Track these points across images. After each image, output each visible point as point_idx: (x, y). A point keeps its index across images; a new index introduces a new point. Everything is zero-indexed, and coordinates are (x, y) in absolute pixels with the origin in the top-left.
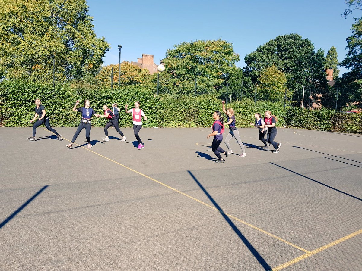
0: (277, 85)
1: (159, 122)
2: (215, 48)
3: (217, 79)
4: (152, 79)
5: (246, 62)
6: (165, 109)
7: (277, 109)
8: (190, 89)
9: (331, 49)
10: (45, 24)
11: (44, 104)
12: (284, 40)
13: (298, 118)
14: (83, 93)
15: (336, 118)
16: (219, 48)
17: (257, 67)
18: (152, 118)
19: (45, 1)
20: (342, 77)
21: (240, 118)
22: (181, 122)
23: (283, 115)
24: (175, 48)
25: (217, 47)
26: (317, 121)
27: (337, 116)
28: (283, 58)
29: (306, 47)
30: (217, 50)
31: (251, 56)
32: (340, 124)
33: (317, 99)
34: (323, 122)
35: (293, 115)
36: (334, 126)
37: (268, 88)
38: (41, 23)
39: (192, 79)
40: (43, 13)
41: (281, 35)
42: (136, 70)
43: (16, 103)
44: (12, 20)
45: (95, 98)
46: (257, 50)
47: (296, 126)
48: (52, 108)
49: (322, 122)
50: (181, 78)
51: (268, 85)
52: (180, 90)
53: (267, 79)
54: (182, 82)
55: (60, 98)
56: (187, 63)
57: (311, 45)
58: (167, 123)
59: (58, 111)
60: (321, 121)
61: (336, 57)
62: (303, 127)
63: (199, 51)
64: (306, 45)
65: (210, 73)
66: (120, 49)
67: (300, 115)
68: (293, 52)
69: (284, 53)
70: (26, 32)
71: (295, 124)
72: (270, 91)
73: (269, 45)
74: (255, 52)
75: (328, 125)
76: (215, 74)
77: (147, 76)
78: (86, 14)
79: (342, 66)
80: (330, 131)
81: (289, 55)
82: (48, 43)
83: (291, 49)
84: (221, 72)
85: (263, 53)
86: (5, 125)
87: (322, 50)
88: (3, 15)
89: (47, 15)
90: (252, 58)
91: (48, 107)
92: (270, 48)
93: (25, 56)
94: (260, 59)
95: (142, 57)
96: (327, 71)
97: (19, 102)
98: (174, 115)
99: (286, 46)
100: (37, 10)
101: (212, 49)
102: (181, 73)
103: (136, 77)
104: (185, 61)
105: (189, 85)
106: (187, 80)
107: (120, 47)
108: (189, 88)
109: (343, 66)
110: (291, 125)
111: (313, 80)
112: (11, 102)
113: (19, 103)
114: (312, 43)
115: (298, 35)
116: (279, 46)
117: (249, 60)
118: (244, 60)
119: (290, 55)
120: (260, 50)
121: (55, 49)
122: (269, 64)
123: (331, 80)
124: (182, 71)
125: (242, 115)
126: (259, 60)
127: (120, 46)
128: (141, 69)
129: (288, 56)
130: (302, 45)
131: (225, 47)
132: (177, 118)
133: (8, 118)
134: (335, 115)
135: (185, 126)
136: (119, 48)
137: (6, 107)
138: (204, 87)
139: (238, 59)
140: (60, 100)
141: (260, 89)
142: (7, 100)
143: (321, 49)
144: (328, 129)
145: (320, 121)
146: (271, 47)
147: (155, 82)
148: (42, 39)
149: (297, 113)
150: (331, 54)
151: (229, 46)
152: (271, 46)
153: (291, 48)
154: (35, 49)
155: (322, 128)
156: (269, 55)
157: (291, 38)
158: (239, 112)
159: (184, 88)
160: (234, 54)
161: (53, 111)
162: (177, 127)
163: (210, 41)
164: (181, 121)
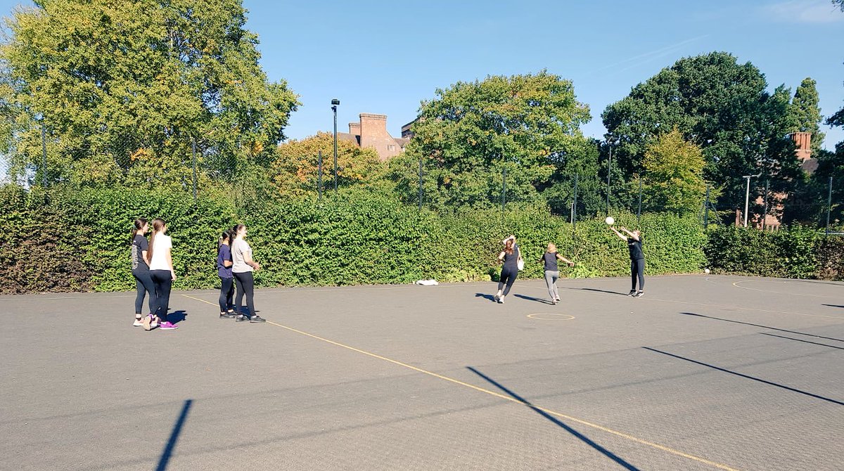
0: (685, 175)
1: (426, 272)
2: (533, 93)
3: (540, 165)
4: (386, 171)
5: (605, 123)
6: (436, 241)
7: (688, 233)
8: (477, 193)
9: (803, 85)
10: (154, 56)
11: (178, 238)
12: (695, 68)
13: (738, 251)
14: (260, 211)
15: (828, 248)
16: (542, 93)
17: (632, 135)
18: (410, 261)
19: (153, 3)
20: (834, 150)
21: (606, 256)
22: (473, 270)
23: (703, 245)
24: (439, 98)
25: (538, 90)
26: (784, 257)
27: (831, 243)
28: (694, 110)
29: (748, 82)
30: (537, 98)
31: (618, 108)
32: (838, 261)
33: (775, 205)
34: (796, 257)
35: (726, 243)
36: (823, 265)
37: (664, 184)
38: (145, 54)
39: (480, 168)
40: (148, 32)
41: (686, 58)
42: (349, 151)
43: (116, 239)
44: (81, 51)
45: (284, 221)
46: (631, 95)
47: (735, 271)
48: (193, 247)
49: (795, 259)
50: (456, 167)
51: (664, 177)
52: (454, 195)
53: (662, 163)
54: (458, 177)
55: (211, 224)
56: (467, 131)
57: (760, 79)
58: (443, 272)
59: (207, 252)
60: (792, 255)
61: (815, 102)
62: (751, 271)
63: (496, 101)
64: (746, 77)
65: (523, 152)
66: (334, 109)
67: (743, 244)
68: (717, 96)
69: (695, 100)
70: (112, 76)
71: (732, 264)
72: (669, 190)
73: (660, 80)
74: (627, 98)
75: (810, 265)
76: (534, 155)
77: (373, 164)
78: (243, 28)
79: (834, 126)
80: (814, 278)
81: (706, 104)
82: (166, 101)
83: (711, 89)
84: (549, 148)
85: (645, 101)
86: (94, 289)
87: (785, 89)
88: (62, 40)
89: (158, 37)
90: (621, 113)
91: (184, 245)
92: (664, 88)
93: (112, 132)
94: (638, 116)
95: (358, 122)
96: (798, 137)
97: (124, 237)
98: (458, 253)
99: (699, 83)
100: (134, 25)
101: (526, 97)
102: (455, 156)
103: (349, 169)
104: (464, 128)
105: (475, 183)
106: (469, 171)
107: (336, 104)
108: (475, 190)
109: (837, 124)
110: (723, 267)
111: (765, 160)
112: (105, 238)
113: (124, 239)
114: (761, 73)
115: (728, 54)
116: (683, 83)
117: (613, 118)
118: (602, 119)
119: (711, 103)
120: (637, 94)
121: (182, 113)
122: (660, 126)
123: (807, 157)
124: (456, 152)
125: (610, 248)
126: (636, 117)
127: (335, 102)
128: (360, 150)
129: (705, 107)
130: (739, 77)
131: (556, 89)
132: (464, 260)
133: (100, 272)
134: (825, 242)
135: (483, 279)
136: (333, 106)
137: (95, 248)
138: (510, 186)
139: (586, 117)
140: (210, 229)
141: (647, 187)
142: (96, 232)
143: (782, 87)
144: (809, 274)
145: (789, 257)
146: (665, 85)
147: (395, 177)
148: (150, 91)
149: (735, 239)
150: (803, 97)
151: (567, 88)
152: (665, 83)
153: (713, 87)
154: (135, 116)
155: (796, 272)
156: (661, 104)
157: (712, 64)
158: (603, 240)
159: (463, 190)
160: (577, 106)
161: (197, 254)
162: (466, 280)
163: (521, 76)
164: (474, 267)
